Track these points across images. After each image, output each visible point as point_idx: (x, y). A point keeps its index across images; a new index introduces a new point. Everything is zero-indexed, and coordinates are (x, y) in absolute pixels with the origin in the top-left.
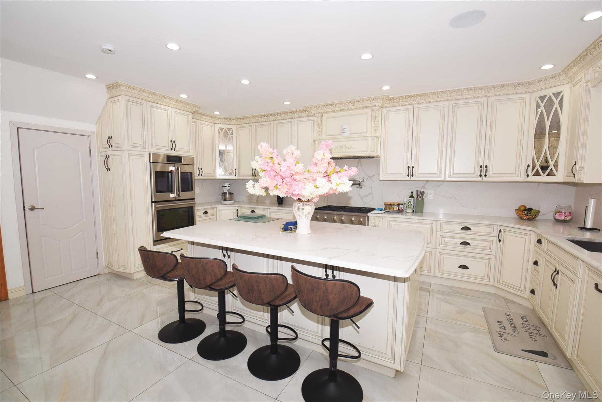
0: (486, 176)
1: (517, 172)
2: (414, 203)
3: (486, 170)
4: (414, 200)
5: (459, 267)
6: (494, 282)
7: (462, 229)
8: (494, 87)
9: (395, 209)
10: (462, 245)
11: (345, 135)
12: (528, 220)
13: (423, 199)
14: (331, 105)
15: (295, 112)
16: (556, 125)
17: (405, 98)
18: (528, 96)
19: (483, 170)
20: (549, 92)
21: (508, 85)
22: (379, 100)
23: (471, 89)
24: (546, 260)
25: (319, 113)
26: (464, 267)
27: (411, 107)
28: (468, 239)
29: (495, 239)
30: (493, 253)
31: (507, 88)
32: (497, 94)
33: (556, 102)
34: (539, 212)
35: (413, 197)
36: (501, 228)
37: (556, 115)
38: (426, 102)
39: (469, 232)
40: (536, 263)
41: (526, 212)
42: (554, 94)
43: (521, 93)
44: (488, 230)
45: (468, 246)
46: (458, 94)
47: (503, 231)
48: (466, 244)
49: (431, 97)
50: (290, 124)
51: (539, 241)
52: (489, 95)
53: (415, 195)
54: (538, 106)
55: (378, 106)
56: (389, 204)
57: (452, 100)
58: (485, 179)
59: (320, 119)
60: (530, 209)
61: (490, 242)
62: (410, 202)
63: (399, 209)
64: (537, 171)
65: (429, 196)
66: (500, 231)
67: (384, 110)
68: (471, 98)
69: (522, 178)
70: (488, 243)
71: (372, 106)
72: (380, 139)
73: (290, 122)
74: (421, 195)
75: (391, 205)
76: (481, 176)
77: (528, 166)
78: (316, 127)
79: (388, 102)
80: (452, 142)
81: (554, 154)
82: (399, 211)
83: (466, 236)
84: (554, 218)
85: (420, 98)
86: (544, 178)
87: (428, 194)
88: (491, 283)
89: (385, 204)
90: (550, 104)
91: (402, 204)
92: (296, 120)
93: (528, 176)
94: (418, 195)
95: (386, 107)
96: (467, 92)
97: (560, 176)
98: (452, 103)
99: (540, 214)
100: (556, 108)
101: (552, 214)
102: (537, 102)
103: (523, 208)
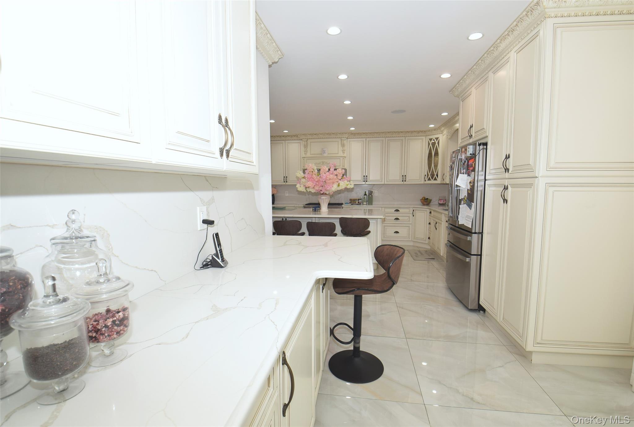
0: (405, 181)
1: (420, 179)
2: (367, 199)
3: (405, 178)
4: (367, 197)
5: (395, 233)
6: (412, 239)
7: (395, 211)
8: (408, 132)
9: (357, 203)
10: (395, 220)
11: (325, 155)
12: (427, 205)
13: (372, 196)
14: (315, 134)
15: (286, 136)
16: (437, 154)
17: (361, 134)
18: (424, 137)
19: (404, 178)
20: (434, 137)
21: (415, 131)
22: (346, 135)
23: (397, 132)
24: (433, 220)
25: (306, 139)
26: (397, 232)
27: (365, 139)
28: (398, 216)
29: (411, 215)
30: (411, 223)
31: (414, 133)
32: (403, 136)
33: (437, 142)
34: (431, 200)
35: (366, 195)
36: (414, 209)
37: (437, 150)
38: (373, 137)
39: (398, 212)
40: (430, 224)
41: (425, 200)
42: (435, 138)
43: (421, 136)
44: (407, 210)
45: (399, 220)
46: (390, 134)
47: (415, 210)
48: (397, 219)
49: (376, 134)
50: (282, 144)
51: (430, 213)
52: (406, 136)
53: (367, 193)
54: (429, 144)
55: (345, 137)
56: (353, 199)
57: (387, 137)
58: (405, 183)
59: (306, 142)
60: (427, 199)
61: (409, 217)
62: (364, 198)
63: (359, 203)
64: (429, 178)
65: (376, 194)
66: (413, 211)
67: (348, 139)
68: (397, 137)
69: (422, 182)
70: (408, 218)
71: (342, 137)
72: (346, 158)
73: (282, 143)
74: (371, 193)
75: (354, 200)
76: (403, 181)
77: (425, 175)
78: (303, 148)
79: (351, 135)
80: (387, 161)
81: (437, 169)
82: (359, 204)
83: (397, 215)
84: (439, 203)
85: (363, 135)
86: (432, 182)
87: (374, 193)
88: (410, 240)
89: (350, 200)
90: (434, 144)
91: (361, 200)
92: (286, 142)
93: (425, 181)
94: (369, 194)
95: (350, 138)
96: (395, 133)
97: (439, 181)
98: (387, 139)
99: (432, 201)
100: (437, 146)
101: (437, 201)
102: (429, 142)
103: (424, 198)
